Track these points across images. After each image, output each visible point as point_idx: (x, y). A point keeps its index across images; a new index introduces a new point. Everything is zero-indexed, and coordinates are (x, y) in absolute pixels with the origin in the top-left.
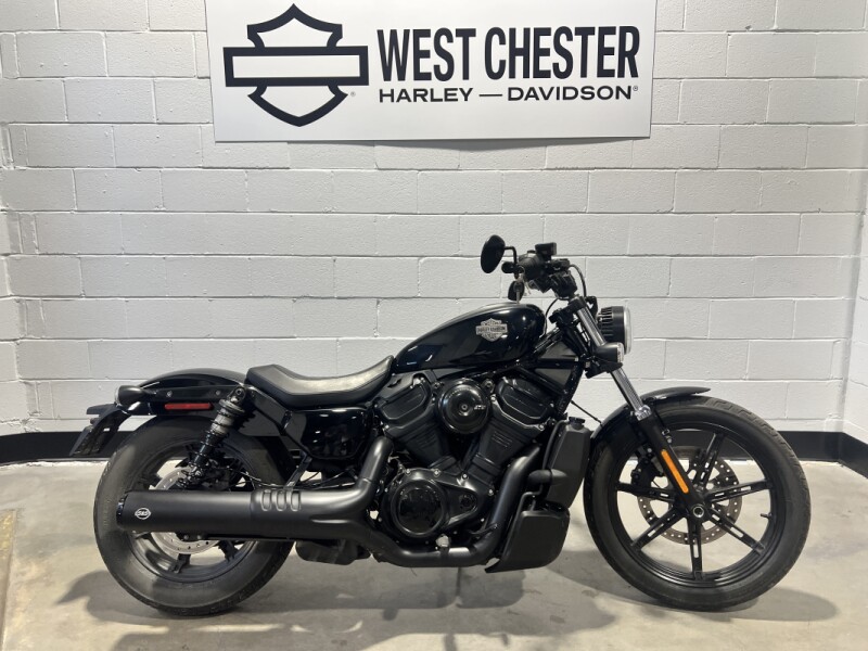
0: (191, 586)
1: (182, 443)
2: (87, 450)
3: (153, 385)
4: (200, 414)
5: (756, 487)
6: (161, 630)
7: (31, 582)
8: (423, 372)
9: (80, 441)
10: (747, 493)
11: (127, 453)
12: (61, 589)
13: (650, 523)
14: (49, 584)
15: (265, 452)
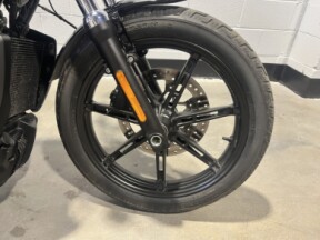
5: (223, 112)
10: (214, 117)
13: (128, 137)
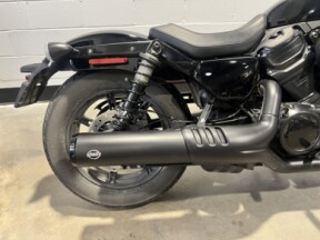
0: (125, 191)
1: (104, 92)
2: (28, 101)
3: (75, 43)
4: (118, 67)
6: (108, 221)
7: (8, 186)
8: (299, 24)
9: (20, 94)
11: (62, 101)
12: (29, 192)
14: (20, 187)
15: (171, 96)
